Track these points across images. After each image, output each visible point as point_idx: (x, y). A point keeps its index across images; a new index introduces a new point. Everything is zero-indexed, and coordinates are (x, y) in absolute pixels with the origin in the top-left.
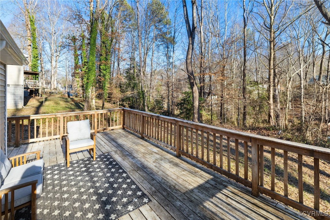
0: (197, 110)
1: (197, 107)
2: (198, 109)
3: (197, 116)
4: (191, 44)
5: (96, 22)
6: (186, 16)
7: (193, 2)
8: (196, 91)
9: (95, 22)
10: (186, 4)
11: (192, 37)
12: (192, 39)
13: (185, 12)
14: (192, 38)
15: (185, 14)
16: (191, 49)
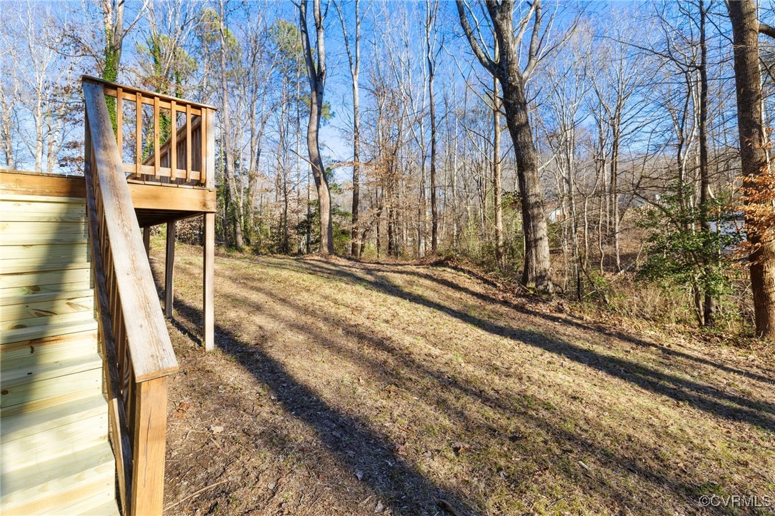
0: (326, 230)
1: (327, 223)
2: (328, 228)
3: (327, 241)
4: (315, 104)
5: (115, 52)
6: (306, 51)
7: (318, 26)
8: (324, 194)
9: (112, 52)
10: (306, 28)
11: (316, 91)
12: (317, 96)
13: (305, 43)
14: (317, 93)
15: (305, 47)
16: (317, 113)
